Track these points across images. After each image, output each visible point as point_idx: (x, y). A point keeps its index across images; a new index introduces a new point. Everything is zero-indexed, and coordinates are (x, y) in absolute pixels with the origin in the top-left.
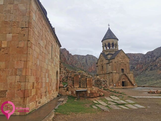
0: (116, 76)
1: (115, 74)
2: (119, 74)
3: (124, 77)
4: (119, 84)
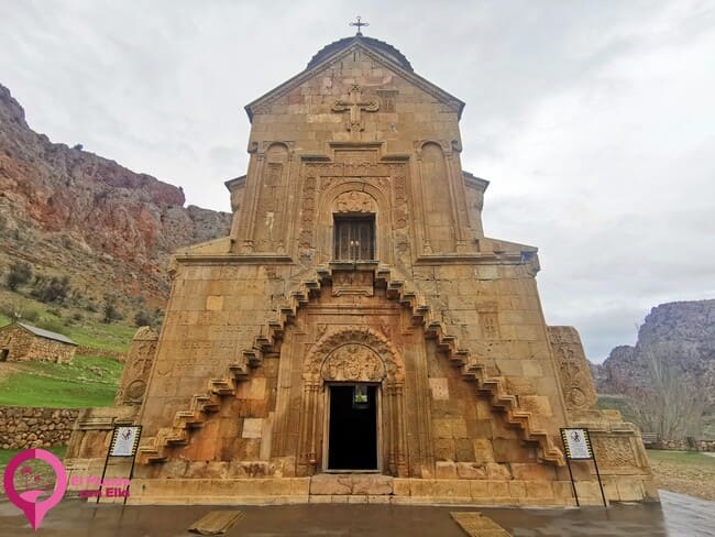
0: (215, 304)
1: (203, 272)
2: (273, 277)
3: (365, 311)
4: (253, 428)
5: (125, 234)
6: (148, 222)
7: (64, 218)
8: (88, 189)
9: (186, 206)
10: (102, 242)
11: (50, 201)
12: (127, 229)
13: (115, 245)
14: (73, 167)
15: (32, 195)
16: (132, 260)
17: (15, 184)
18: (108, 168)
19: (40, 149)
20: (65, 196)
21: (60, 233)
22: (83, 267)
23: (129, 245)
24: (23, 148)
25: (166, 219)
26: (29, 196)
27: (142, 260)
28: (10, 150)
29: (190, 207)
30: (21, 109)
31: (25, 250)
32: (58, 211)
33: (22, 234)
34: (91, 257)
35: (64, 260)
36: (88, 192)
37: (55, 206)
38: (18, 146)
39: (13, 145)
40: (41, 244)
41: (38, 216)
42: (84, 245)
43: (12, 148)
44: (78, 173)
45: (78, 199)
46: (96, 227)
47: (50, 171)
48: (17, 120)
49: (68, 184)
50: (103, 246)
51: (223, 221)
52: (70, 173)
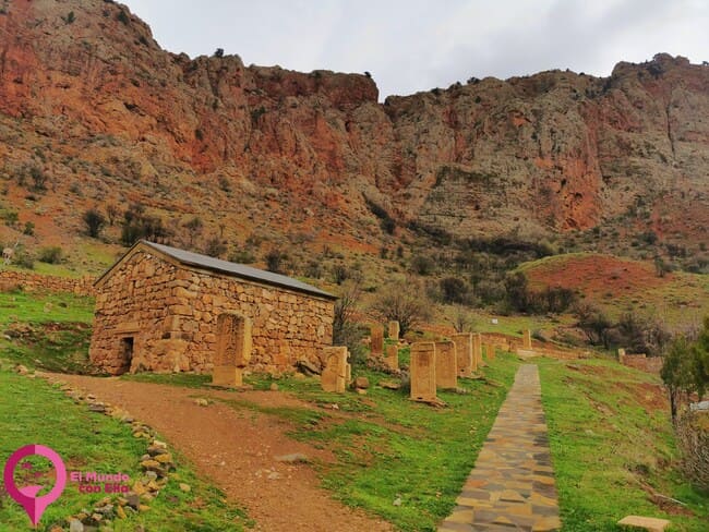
5: (296, 157)
6: (328, 136)
7: (219, 153)
8: (241, 108)
9: (381, 100)
10: (269, 175)
11: (198, 134)
12: (297, 150)
13: (286, 176)
14: (217, 82)
15: (175, 130)
16: (310, 193)
17: (154, 122)
18: (272, 79)
19: (177, 70)
20: (215, 124)
21: (216, 173)
22: (239, 209)
23: (303, 172)
24: (152, 71)
25: (352, 125)
26: (173, 134)
27: (323, 190)
28: (136, 78)
29: (388, 100)
30: (146, 27)
31: (162, 198)
32: (211, 145)
33: (162, 181)
34: (253, 197)
35: (213, 202)
36: (242, 112)
37: (206, 140)
38: (145, 71)
39: (138, 70)
40: (187, 189)
41: (190, 158)
42: (245, 183)
43: (137, 74)
44: (224, 89)
45: (231, 124)
46: (260, 157)
47: (190, 95)
48: (143, 40)
49: (215, 107)
50: (272, 180)
51: (438, 102)
52: (215, 91)
